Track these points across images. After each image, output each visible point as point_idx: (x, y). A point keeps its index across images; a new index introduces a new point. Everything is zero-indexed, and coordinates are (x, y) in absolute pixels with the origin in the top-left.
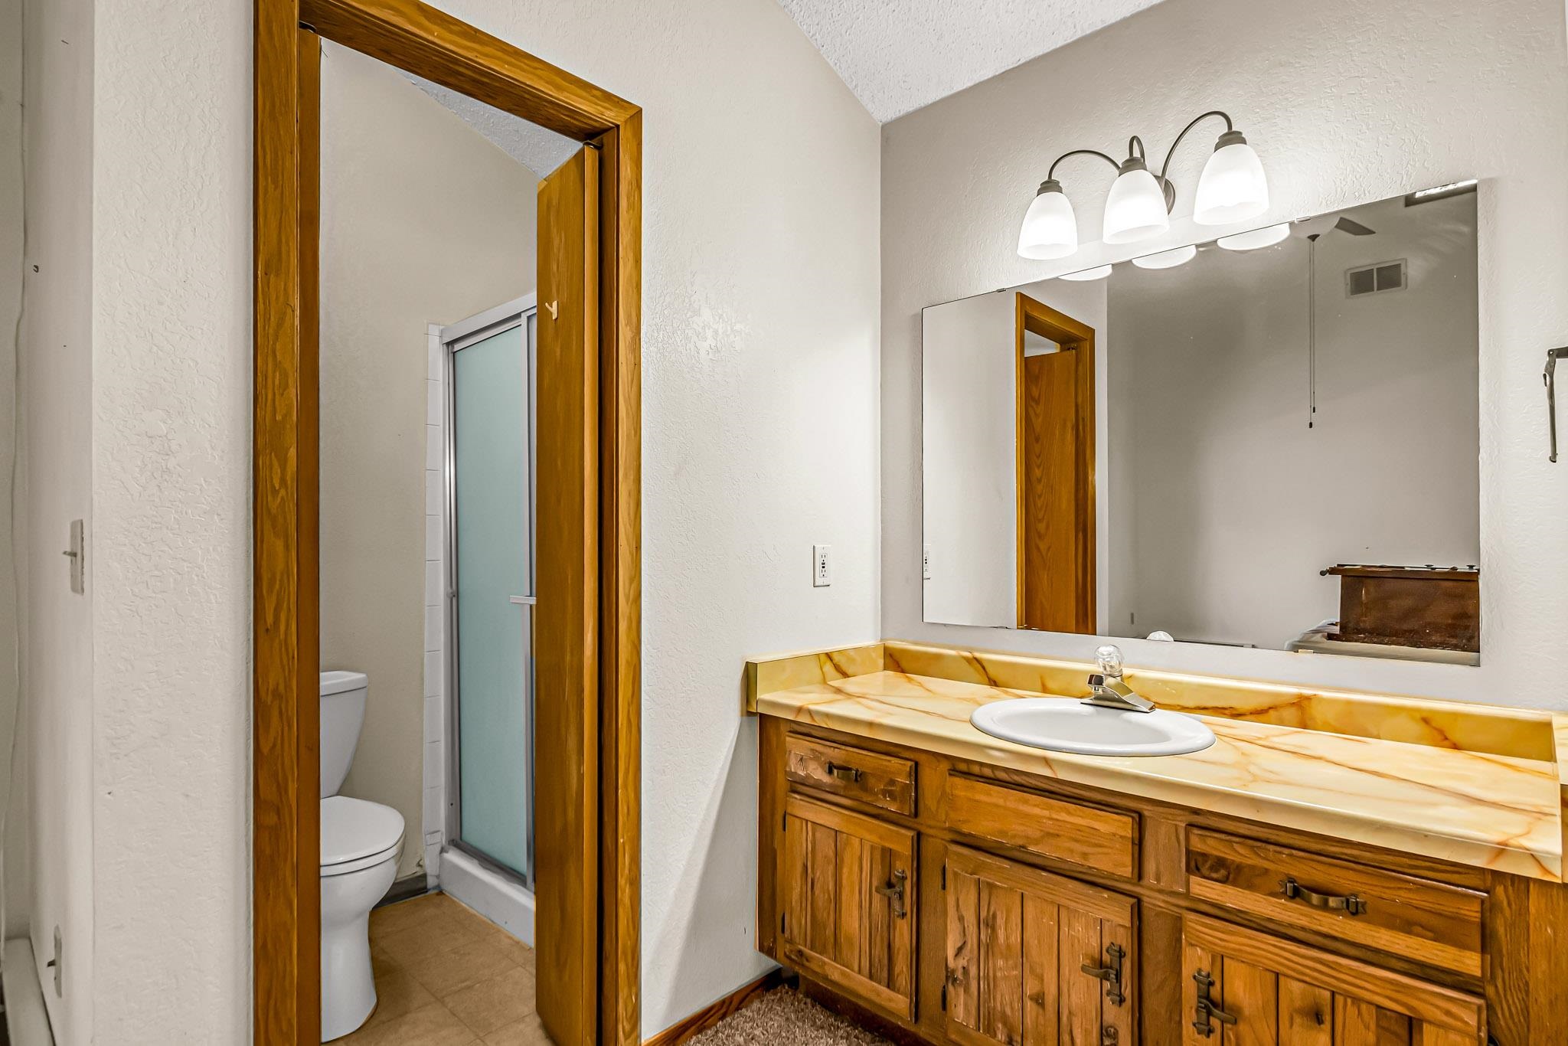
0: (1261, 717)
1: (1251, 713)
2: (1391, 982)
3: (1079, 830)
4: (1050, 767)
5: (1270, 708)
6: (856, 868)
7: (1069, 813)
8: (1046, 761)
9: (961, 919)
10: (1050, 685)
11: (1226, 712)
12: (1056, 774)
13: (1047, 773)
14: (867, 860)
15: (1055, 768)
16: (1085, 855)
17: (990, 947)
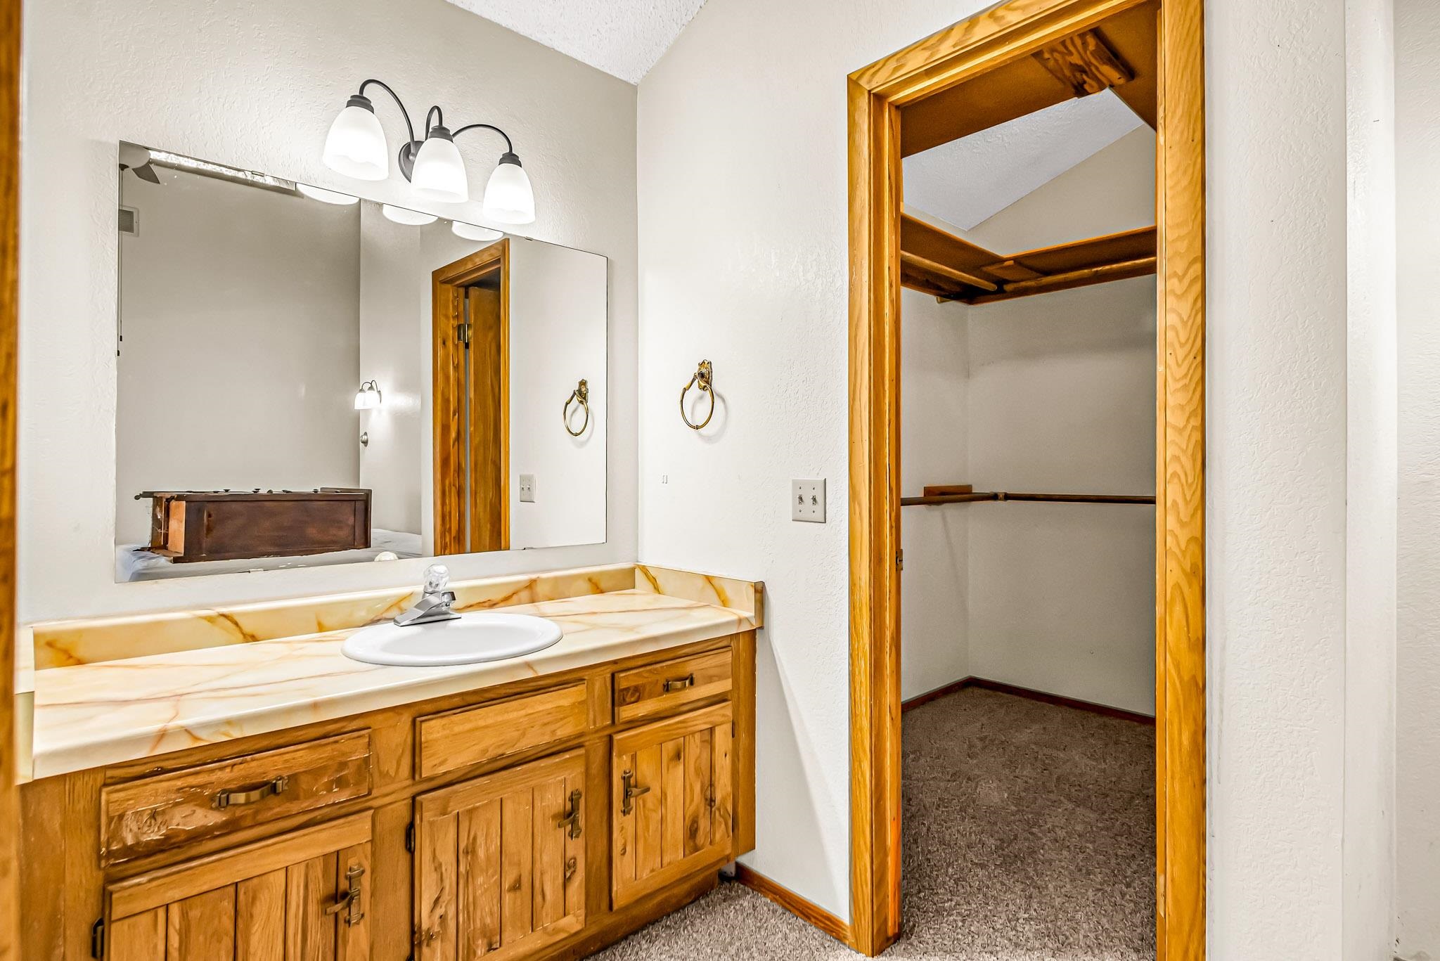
0: (510, 602)
1: (502, 601)
2: (705, 714)
3: (549, 714)
4: (532, 668)
5: (514, 594)
6: (278, 913)
7: (542, 703)
8: (529, 665)
9: (438, 868)
10: (327, 621)
11: (486, 604)
12: (536, 672)
13: (529, 675)
14: (298, 887)
15: (536, 668)
16: (553, 732)
17: (470, 873)
